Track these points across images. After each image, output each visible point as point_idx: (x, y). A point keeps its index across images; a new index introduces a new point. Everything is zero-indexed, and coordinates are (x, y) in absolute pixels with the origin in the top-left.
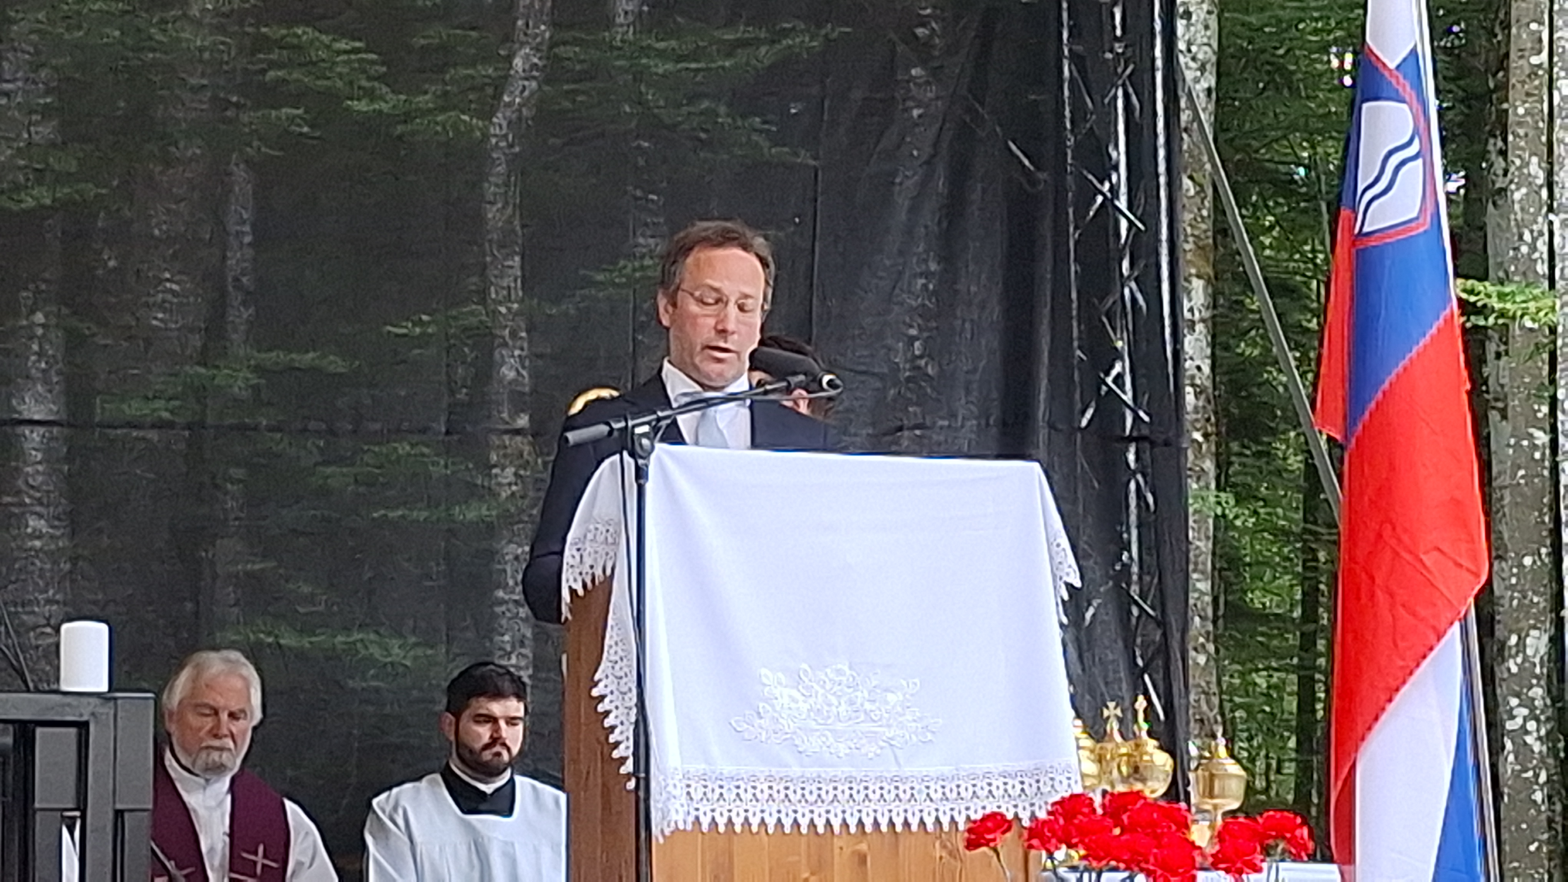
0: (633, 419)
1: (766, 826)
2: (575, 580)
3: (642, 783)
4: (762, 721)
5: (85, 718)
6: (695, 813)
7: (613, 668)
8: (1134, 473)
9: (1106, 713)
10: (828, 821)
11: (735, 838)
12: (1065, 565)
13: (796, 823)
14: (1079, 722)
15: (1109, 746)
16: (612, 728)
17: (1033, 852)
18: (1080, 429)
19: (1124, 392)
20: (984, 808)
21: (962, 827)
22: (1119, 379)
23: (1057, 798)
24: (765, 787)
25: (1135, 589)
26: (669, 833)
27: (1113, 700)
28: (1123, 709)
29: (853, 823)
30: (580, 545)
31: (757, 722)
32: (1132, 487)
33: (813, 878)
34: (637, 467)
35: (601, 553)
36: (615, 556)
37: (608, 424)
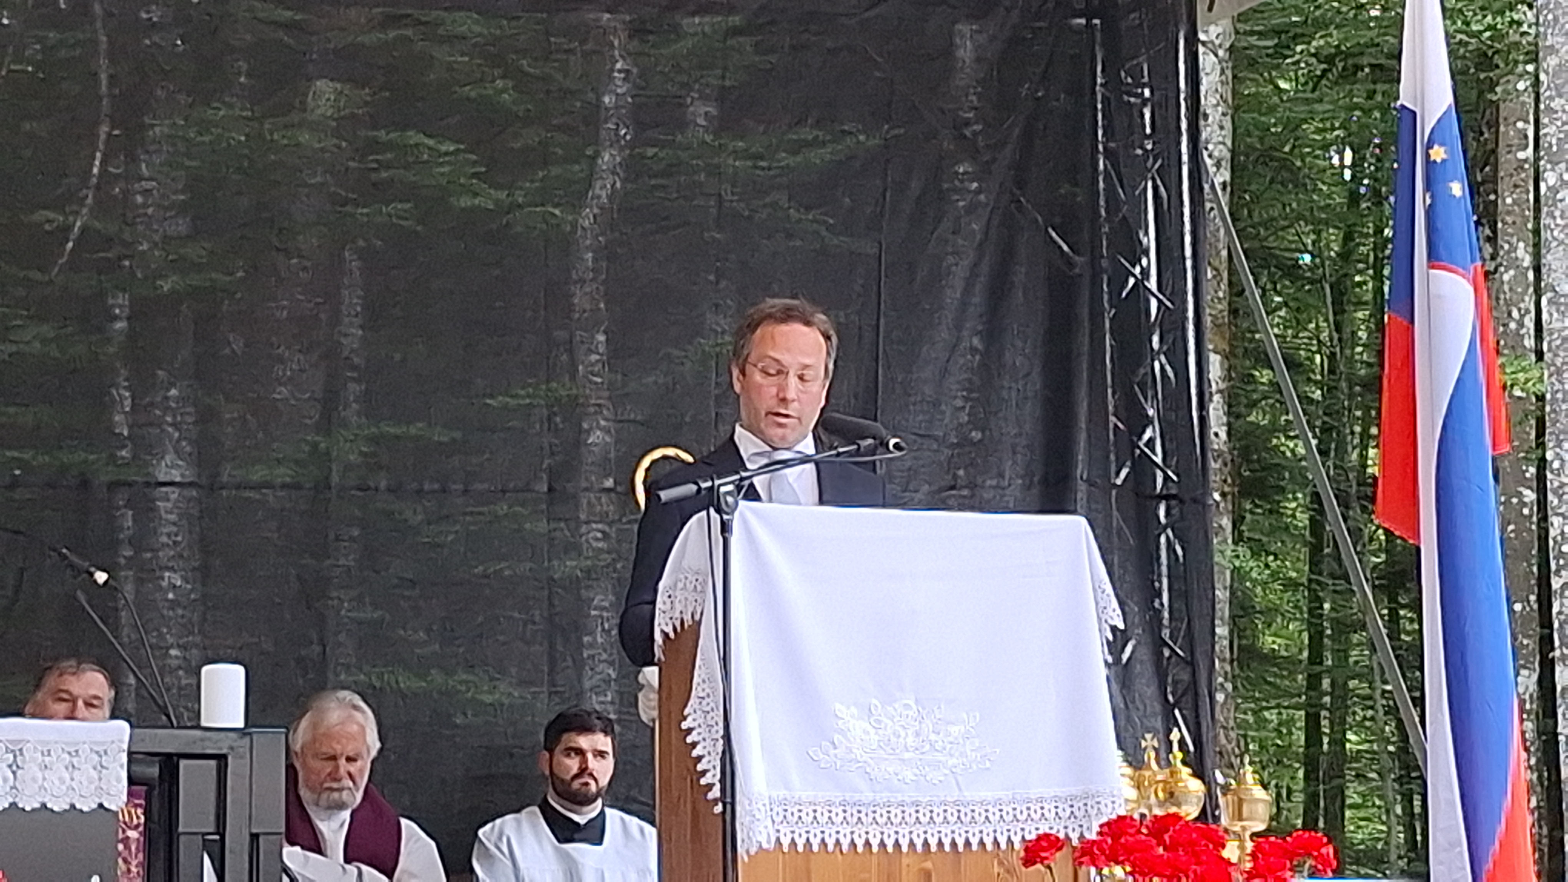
1: (841, 846)
2: (667, 624)
3: (729, 807)
4: (836, 751)
5: (224, 751)
6: (777, 834)
7: (700, 703)
8: (1165, 528)
9: (1144, 744)
10: (897, 841)
11: (812, 857)
12: (1109, 610)
13: (868, 844)
14: (1120, 753)
15: (1147, 773)
16: (699, 758)
17: (1083, 869)
18: (1116, 487)
19: (1155, 454)
20: (1037, 829)
21: (1017, 846)
22: (1150, 443)
23: (1104, 820)
24: (840, 810)
25: (1166, 633)
26: (753, 851)
27: (1149, 732)
28: (1159, 741)
29: (919, 843)
30: (671, 592)
31: (832, 752)
32: (1163, 539)
34: (723, 522)
35: (690, 600)
36: (703, 602)
37: (696, 483)
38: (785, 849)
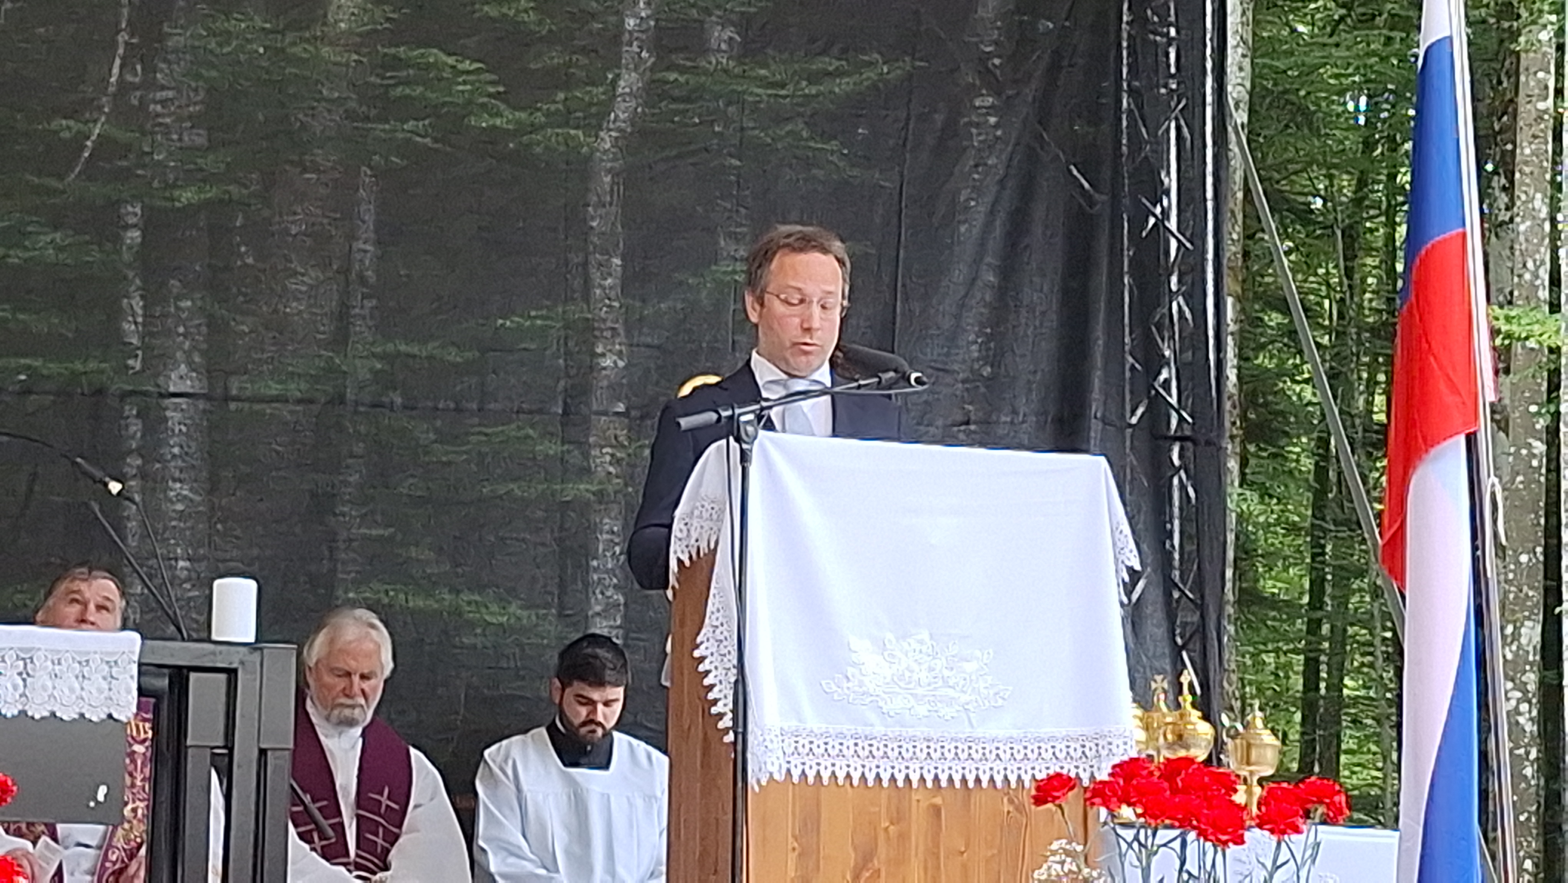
1: (851, 778)
2: (682, 551)
3: (740, 737)
4: (850, 685)
5: (234, 666)
6: (788, 766)
7: (714, 632)
8: (1178, 469)
9: (1154, 685)
10: (907, 776)
11: (823, 789)
12: (1126, 550)
13: (878, 777)
15: (1156, 715)
16: (711, 687)
18: (1130, 426)
19: (1170, 396)
20: (1048, 769)
21: (1027, 784)
22: (1166, 384)
23: (1116, 761)
24: (851, 743)
25: (1176, 574)
26: (764, 783)
27: (1159, 674)
28: (1169, 683)
29: (929, 778)
30: (687, 520)
31: (845, 685)
32: (1176, 481)
33: (892, 827)
34: (742, 451)
35: (706, 528)
36: (719, 530)
37: (717, 412)
38: (796, 779)
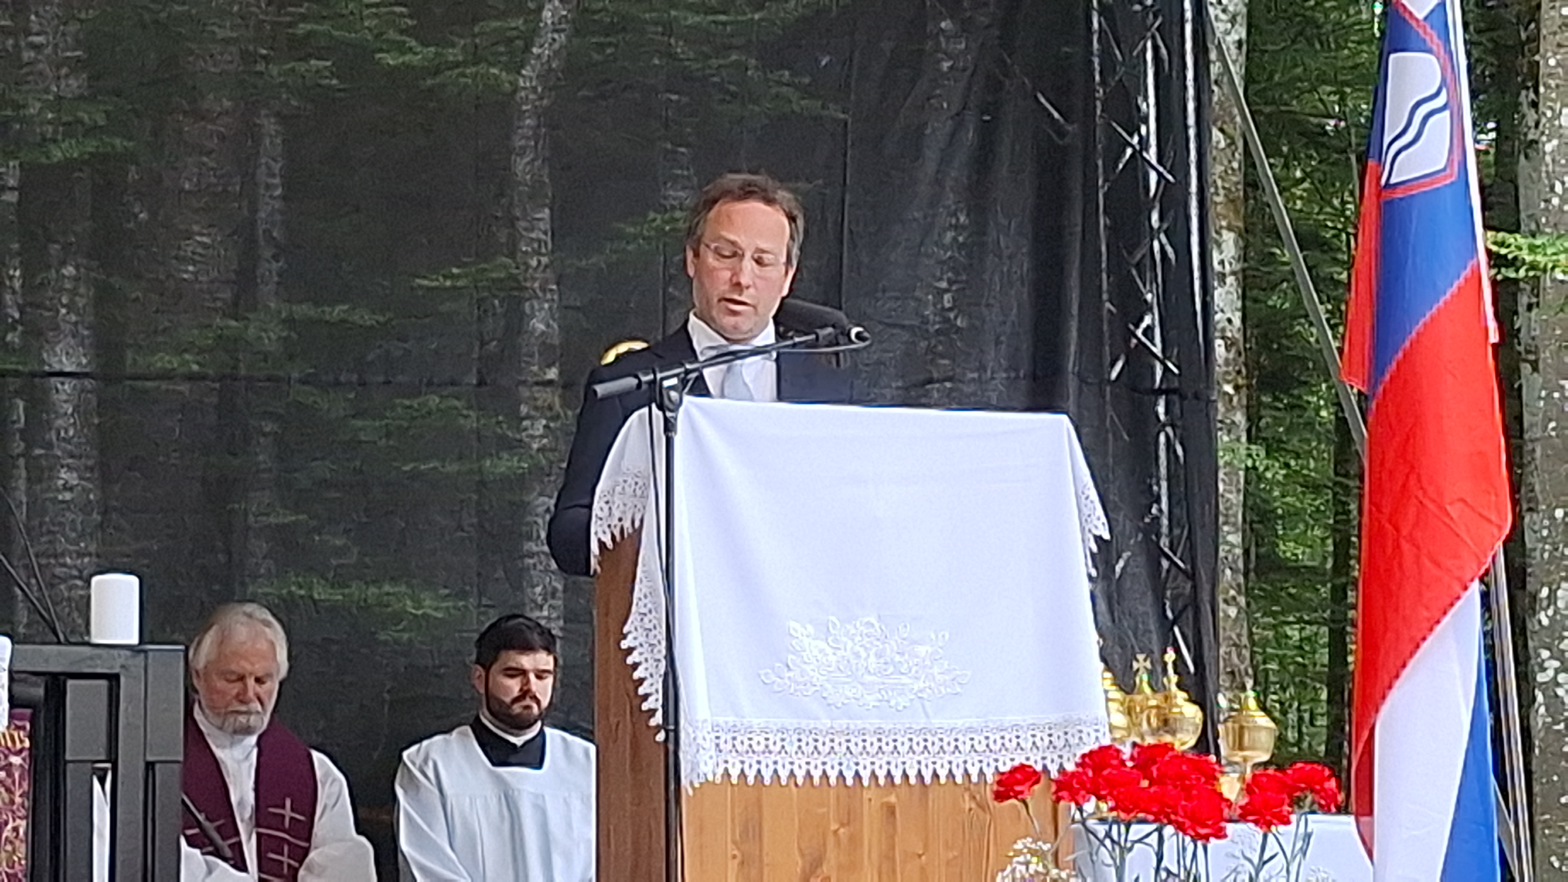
0: (661, 372)
1: (795, 776)
2: (604, 532)
3: (672, 734)
4: (791, 674)
5: (116, 671)
6: (725, 765)
7: (642, 620)
8: (1164, 426)
9: (1135, 665)
10: (857, 773)
11: (764, 790)
12: (1094, 518)
13: (825, 775)
14: (1108, 675)
15: (1138, 698)
16: (641, 681)
17: (1062, 803)
18: (1109, 380)
19: (1154, 345)
20: (1012, 760)
21: (990, 779)
22: (1149, 332)
23: (1086, 750)
24: (794, 738)
25: (1165, 543)
26: (697, 785)
27: (1143, 653)
28: (1152, 663)
30: (609, 498)
31: (787, 675)
32: (1162, 439)
33: (842, 830)
34: (666, 420)
35: (630, 505)
36: (644, 508)
37: (637, 377)
38: (734, 781)
